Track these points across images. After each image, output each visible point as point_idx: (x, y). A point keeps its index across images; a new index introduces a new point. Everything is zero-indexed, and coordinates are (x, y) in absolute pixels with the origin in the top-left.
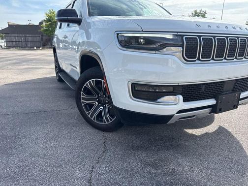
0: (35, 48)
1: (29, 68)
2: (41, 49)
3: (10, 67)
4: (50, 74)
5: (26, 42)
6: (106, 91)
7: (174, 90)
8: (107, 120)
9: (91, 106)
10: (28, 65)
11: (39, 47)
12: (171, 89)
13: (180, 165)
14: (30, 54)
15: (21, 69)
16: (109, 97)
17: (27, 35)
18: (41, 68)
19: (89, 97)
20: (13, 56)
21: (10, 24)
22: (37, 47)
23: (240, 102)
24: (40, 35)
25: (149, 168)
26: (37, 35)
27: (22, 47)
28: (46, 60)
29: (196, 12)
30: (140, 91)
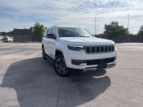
0: (28, 42)
1: (28, 53)
2: (31, 42)
3: (19, 52)
4: (39, 56)
5: (24, 39)
6: (64, 63)
7: (84, 62)
8: (65, 72)
9: (59, 68)
10: (27, 51)
11: (30, 41)
12: (83, 62)
13: (87, 85)
14: (26, 45)
15: (25, 54)
16: (65, 64)
17: (25, 35)
18: (34, 53)
19: (58, 64)
20: (18, 47)
21: (15, 29)
22: (29, 41)
23: (108, 66)
24: (31, 35)
25: (77, 86)
26: (29, 35)
27: (21, 41)
28: (35, 49)
29: (113, 22)
30: (74, 62)
